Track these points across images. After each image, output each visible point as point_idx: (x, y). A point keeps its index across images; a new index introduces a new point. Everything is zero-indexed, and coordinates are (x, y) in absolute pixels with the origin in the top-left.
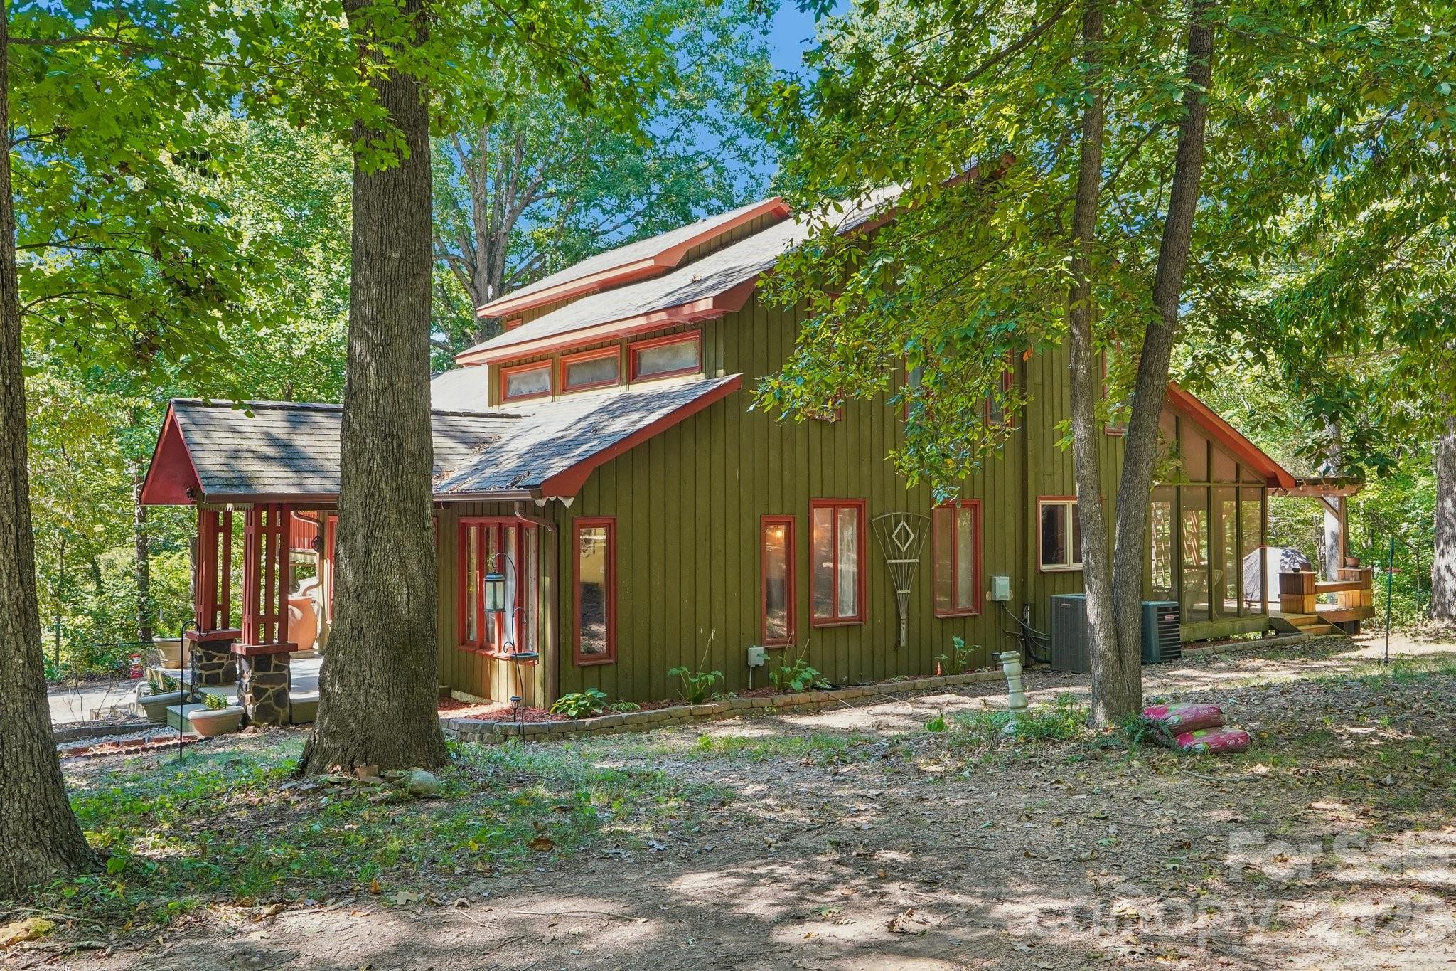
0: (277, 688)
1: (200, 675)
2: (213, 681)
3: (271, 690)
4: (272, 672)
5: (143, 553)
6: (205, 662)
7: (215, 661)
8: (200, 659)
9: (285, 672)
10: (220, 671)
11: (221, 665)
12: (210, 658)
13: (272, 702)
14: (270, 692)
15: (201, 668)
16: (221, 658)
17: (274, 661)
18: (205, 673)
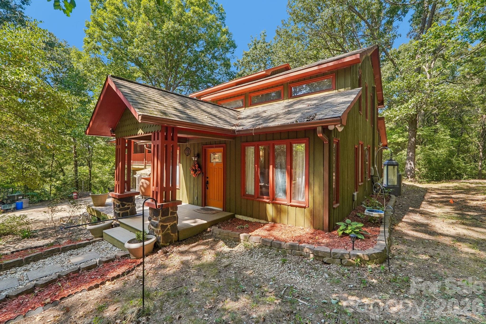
0: (172, 223)
1: (119, 214)
2: (125, 216)
3: (169, 225)
4: (169, 216)
5: (76, 165)
6: (121, 207)
7: (126, 206)
8: (119, 206)
9: (175, 215)
10: (128, 211)
11: (128, 208)
12: (123, 205)
13: (170, 231)
14: (169, 226)
15: (120, 210)
16: (129, 205)
17: (170, 210)
18: (121, 212)
